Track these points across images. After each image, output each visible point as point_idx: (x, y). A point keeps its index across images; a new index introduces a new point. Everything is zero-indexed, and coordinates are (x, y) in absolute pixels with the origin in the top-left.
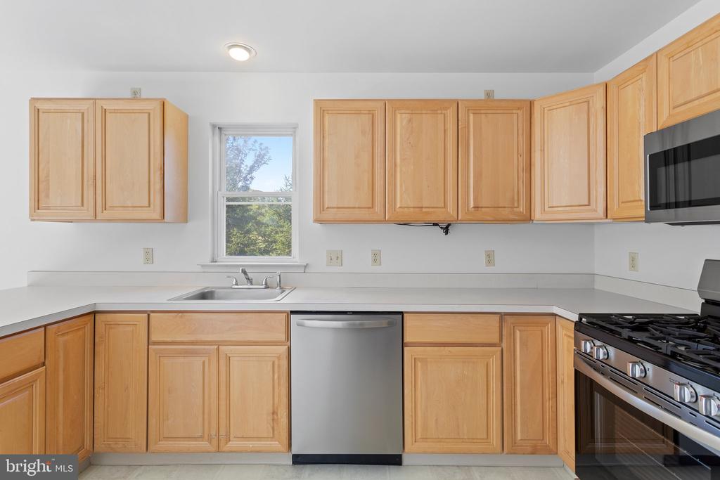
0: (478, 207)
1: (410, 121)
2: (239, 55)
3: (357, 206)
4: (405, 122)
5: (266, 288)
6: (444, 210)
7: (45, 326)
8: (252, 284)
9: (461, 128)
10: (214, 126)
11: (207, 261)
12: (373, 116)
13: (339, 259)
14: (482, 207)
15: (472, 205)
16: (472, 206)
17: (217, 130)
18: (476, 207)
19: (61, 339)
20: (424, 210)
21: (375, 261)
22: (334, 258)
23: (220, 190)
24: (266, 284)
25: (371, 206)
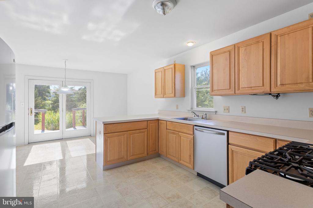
0: (283, 85)
1: (245, 50)
2: (190, 45)
3: (224, 89)
4: (243, 50)
5: (202, 119)
6: (263, 87)
7: (147, 121)
8: (198, 117)
9: (272, 46)
10: (192, 66)
11: (189, 109)
12: (230, 52)
13: (228, 110)
14: (286, 84)
15: (279, 83)
16: (279, 85)
17: (193, 67)
18: (282, 85)
19: (151, 124)
20: (253, 88)
21: (243, 111)
22: (226, 109)
23: (194, 86)
24: (202, 117)
25: (229, 88)
